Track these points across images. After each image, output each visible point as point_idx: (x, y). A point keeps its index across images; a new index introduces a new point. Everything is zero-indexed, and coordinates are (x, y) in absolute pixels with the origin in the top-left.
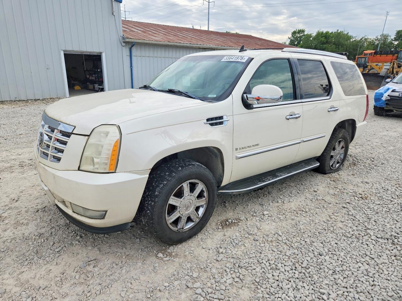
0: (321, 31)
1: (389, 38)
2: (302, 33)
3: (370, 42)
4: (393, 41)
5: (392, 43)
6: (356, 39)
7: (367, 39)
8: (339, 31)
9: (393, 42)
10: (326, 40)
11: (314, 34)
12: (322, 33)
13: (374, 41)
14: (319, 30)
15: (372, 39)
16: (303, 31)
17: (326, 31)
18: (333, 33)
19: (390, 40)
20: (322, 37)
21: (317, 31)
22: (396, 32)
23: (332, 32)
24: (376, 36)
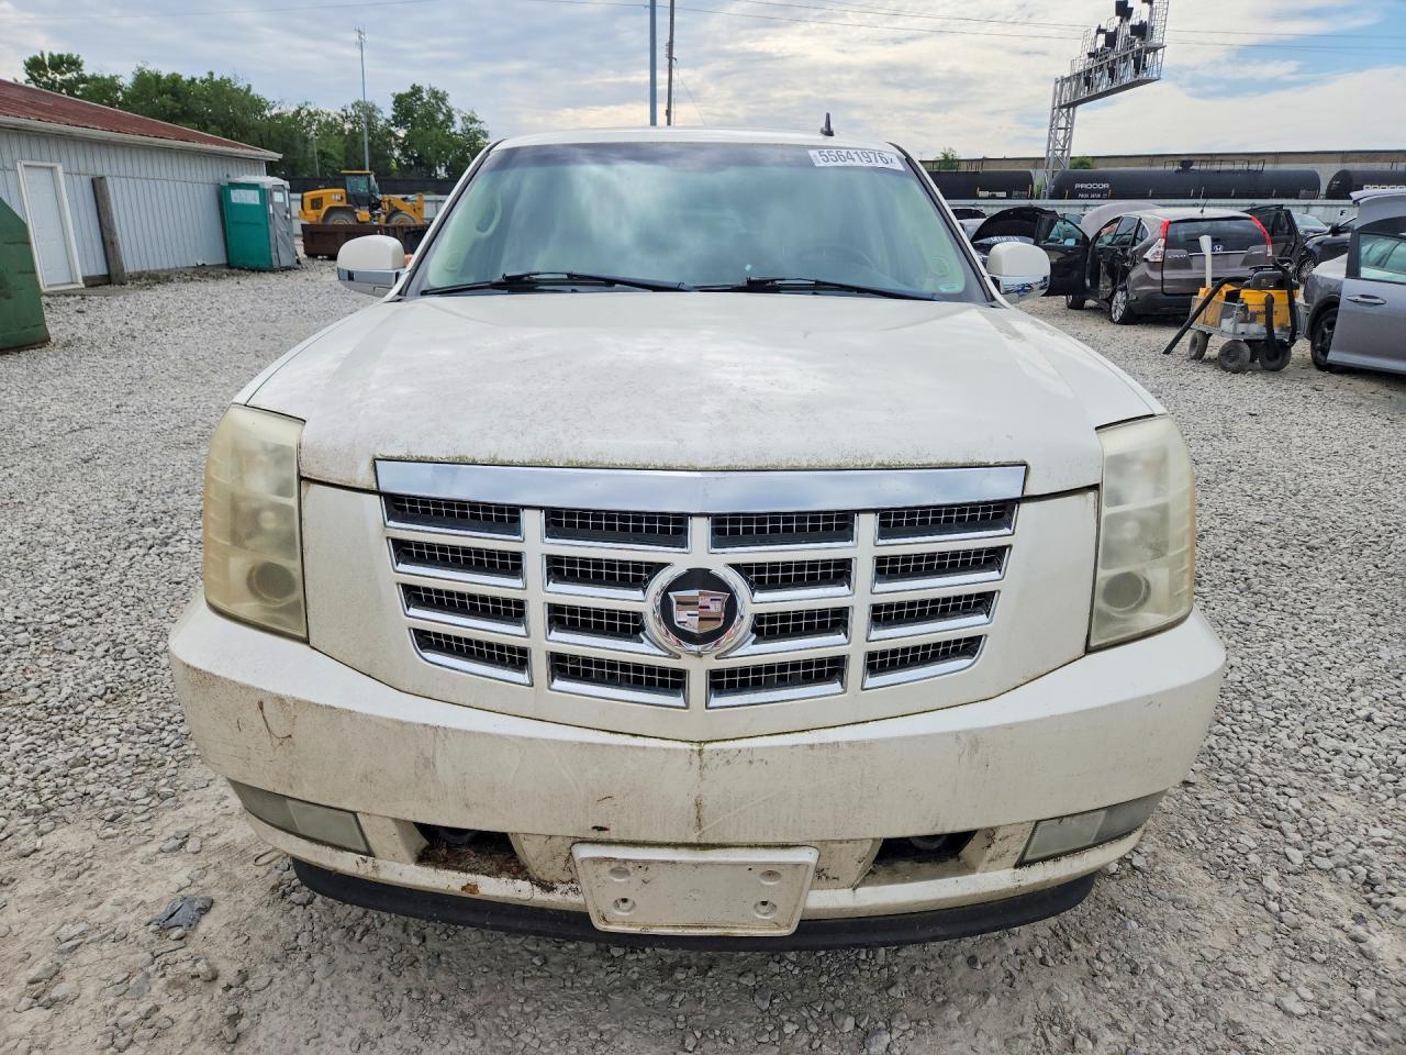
0: (151, 68)
1: (379, 116)
2: (69, 71)
3: (327, 123)
4: (392, 125)
5: (391, 134)
6: (282, 111)
7: (317, 114)
8: (217, 78)
9: (393, 129)
10: (179, 106)
11: (127, 81)
12: (158, 77)
13: (339, 120)
14: (141, 65)
15: (333, 115)
16: (74, 64)
17: (171, 73)
18: (197, 81)
19: (382, 122)
20: (162, 93)
21: (134, 69)
22: (393, 99)
23: (194, 80)
24: (342, 105)
